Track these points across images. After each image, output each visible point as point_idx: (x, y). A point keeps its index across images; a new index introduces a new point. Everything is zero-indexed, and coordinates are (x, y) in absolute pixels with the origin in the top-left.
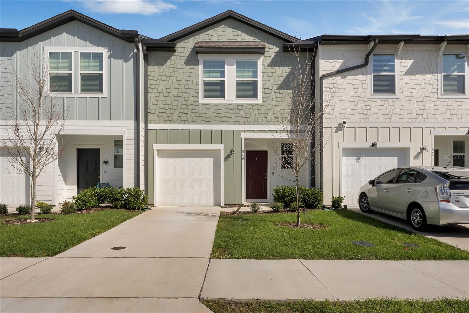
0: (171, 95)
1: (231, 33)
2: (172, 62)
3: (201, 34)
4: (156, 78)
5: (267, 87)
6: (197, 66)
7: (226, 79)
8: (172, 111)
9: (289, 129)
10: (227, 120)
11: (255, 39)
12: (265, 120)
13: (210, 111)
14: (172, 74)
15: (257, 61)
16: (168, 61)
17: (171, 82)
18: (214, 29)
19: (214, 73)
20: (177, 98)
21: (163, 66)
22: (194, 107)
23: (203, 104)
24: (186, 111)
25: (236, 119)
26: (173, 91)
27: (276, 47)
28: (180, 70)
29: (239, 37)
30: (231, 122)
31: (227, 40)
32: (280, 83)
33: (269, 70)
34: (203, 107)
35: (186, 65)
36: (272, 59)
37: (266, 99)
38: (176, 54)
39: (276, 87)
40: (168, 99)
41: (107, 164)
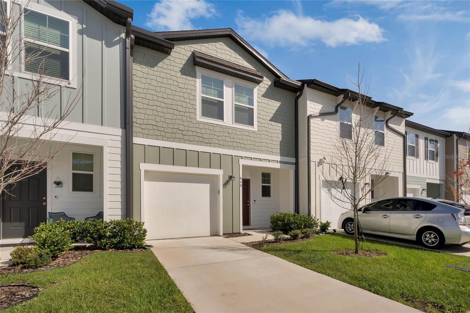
0: (162, 105)
1: (229, 53)
2: (165, 66)
3: (199, 45)
4: (143, 80)
5: (262, 117)
6: (194, 79)
7: (224, 100)
8: (165, 125)
9: (279, 160)
10: (226, 144)
11: (251, 66)
12: (259, 148)
13: (209, 132)
14: (165, 81)
15: (254, 89)
16: (159, 63)
17: (163, 90)
18: (213, 44)
19: (213, 91)
20: (171, 111)
21: (153, 68)
22: (191, 125)
23: (201, 123)
24: (182, 128)
25: (235, 144)
26: (166, 101)
27: (269, 80)
28: (175, 79)
29: (237, 60)
30: (229, 147)
31: (226, 60)
32: (272, 115)
33: (263, 101)
34: (201, 126)
35: (182, 74)
36: (266, 91)
37: (260, 129)
38: (169, 57)
39: (269, 118)
40: (159, 109)
41: (60, 185)
